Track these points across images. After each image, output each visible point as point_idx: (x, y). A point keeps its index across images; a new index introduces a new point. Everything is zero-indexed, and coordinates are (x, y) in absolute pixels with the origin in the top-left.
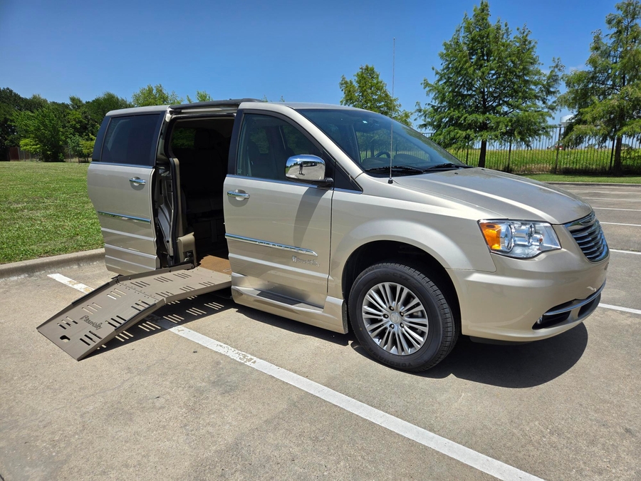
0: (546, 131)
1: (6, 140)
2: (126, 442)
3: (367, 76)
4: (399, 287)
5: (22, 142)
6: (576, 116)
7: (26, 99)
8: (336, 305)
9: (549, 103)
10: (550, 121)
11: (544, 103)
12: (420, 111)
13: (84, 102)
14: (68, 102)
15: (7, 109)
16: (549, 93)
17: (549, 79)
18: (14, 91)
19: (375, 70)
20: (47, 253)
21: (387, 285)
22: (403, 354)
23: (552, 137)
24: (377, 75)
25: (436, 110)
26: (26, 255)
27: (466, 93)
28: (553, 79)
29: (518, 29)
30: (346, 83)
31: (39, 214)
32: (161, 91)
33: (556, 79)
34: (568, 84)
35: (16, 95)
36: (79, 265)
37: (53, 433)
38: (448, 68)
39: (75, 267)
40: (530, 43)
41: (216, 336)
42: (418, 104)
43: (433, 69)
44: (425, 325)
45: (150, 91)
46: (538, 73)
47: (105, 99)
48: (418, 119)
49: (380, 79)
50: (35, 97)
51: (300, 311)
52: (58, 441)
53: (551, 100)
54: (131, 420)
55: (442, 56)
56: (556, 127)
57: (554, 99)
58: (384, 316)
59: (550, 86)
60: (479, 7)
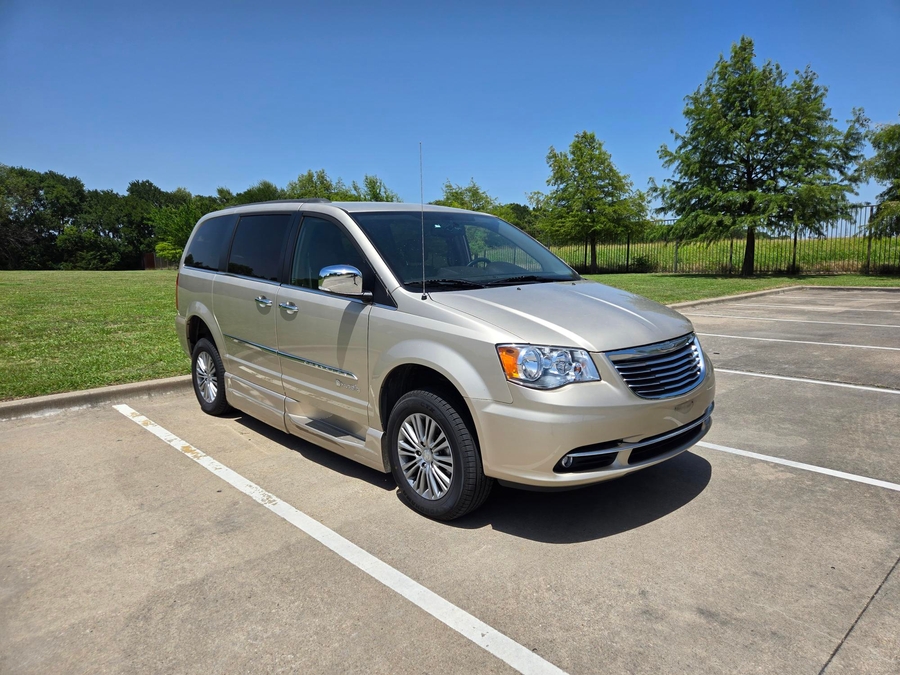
0: (845, 212)
1: (141, 243)
2: (100, 571)
3: (585, 145)
4: (428, 418)
5: (158, 247)
6: (890, 190)
7: (167, 193)
8: (376, 438)
9: (850, 173)
10: (851, 199)
11: (842, 173)
12: (655, 190)
13: (235, 194)
14: (215, 195)
15: (145, 206)
16: (849, 158)
17: (846, 138)
18: (155, 184)
19: (597, 138)
20: (118, 381)
21: (418, 415)
22: (433, 498)
23: (855, 222)
24: (600, 145)
25: (679, 187)
26: (95, 383)
27: (721, 162)
28: (853, 138)
29: (797, 73)
30: (555, 156)
31: (131, 336)
32: (323, 177)
33: (858, 139)
34: (876, 144)
35: (156, 189)
36: (149, 395)
37: (38, 560)
38: (695, 129)
39: (145, 397)
40: (816, 90)
41: (252, 475)
42: (652, 180)
43: (672, 132)
44: (450, 465)
45: (310, 176)
46: (831, 130)
47: (259, 190)
48: (653, 201)
49: (603, 148)
50: (179, 190)
51: (345, 444)
52: (38, 567)
53: (851, 169)
54: (115, 552)
55: (688, 113)
56: (861, 207)
57: (856, 167)
58: (418, 452)
59: (848, 149)
60: (739, 45)
